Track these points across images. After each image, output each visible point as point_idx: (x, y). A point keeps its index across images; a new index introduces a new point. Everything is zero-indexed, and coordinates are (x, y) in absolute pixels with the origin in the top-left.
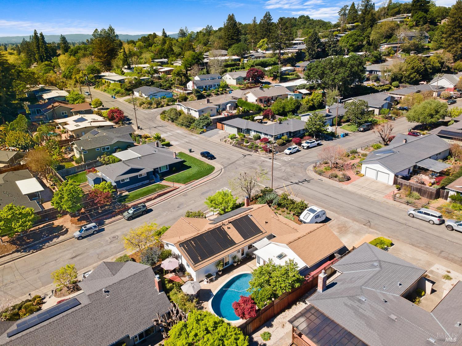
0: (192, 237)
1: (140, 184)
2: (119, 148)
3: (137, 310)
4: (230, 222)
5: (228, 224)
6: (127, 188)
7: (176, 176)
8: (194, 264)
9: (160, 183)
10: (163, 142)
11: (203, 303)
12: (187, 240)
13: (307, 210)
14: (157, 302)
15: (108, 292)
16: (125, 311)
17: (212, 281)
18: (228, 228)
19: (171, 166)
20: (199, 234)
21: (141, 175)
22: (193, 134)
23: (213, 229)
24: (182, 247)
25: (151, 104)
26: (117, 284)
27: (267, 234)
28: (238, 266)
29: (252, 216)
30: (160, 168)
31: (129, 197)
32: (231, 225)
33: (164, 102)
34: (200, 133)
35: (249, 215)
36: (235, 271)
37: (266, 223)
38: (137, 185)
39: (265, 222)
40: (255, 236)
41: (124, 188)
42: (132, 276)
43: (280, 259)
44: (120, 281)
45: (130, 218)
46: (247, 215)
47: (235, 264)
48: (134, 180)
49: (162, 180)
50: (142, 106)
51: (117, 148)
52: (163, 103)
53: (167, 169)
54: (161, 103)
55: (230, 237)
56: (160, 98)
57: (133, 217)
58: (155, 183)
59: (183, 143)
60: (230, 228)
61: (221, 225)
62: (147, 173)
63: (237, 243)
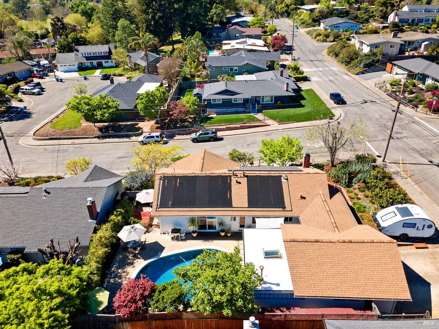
0: (183, 175)
1: (234, 110)
2: (247, 72)
3: (55, 226)
4: (247, 176)
5: (241, 177)
6: (217, 110)
7: (277, 111)
8: (158, 207)
9: (254, 115)
10: (300, 74)
11: (140, 258)
12: (174, 175)
13: (397, 208)
14: (80, 228)
15: (49, 193)
16: (45, 221)
17: (177, 239)
18: (237, 182)
19: (278, 99)
20: (194, 175)
21: (236, 100)
22: (349, 73)
23: (217, 175)
24: (162, 181)
25: (327, 36)
26: (63, 189)
27: (289, 214)
28: (226, 238)
29: (287, 179)
30: (263, 97)
31: (212, 120)
32: (244, 181)
33: (345, 35)
34: (357, 74)
35: (282, 177)
36: (216, 242)
37: (303, 198)
38: (230, 110)
39: (300, 197)
40: (268, 209)
41: (215, 110)
42: (82, 189)
43: (265, 258)
44: (68, 188)
45: (195, 140)
46: (281, 176)
47: (223, 234)
48: (227, 104)
49: (259, 111)
50: (317, 38)
51: (245, 72)
52: (343, 36)
53: (272, 101)
54: (341, 36)
55: (230, 195)
56: (342, 30)
57: (198, 140)
58: (250, 113)
59: (325, 81)
60: (240, 183)
61: (230, 175)
62: (244, 100)
63: (234, 206)
